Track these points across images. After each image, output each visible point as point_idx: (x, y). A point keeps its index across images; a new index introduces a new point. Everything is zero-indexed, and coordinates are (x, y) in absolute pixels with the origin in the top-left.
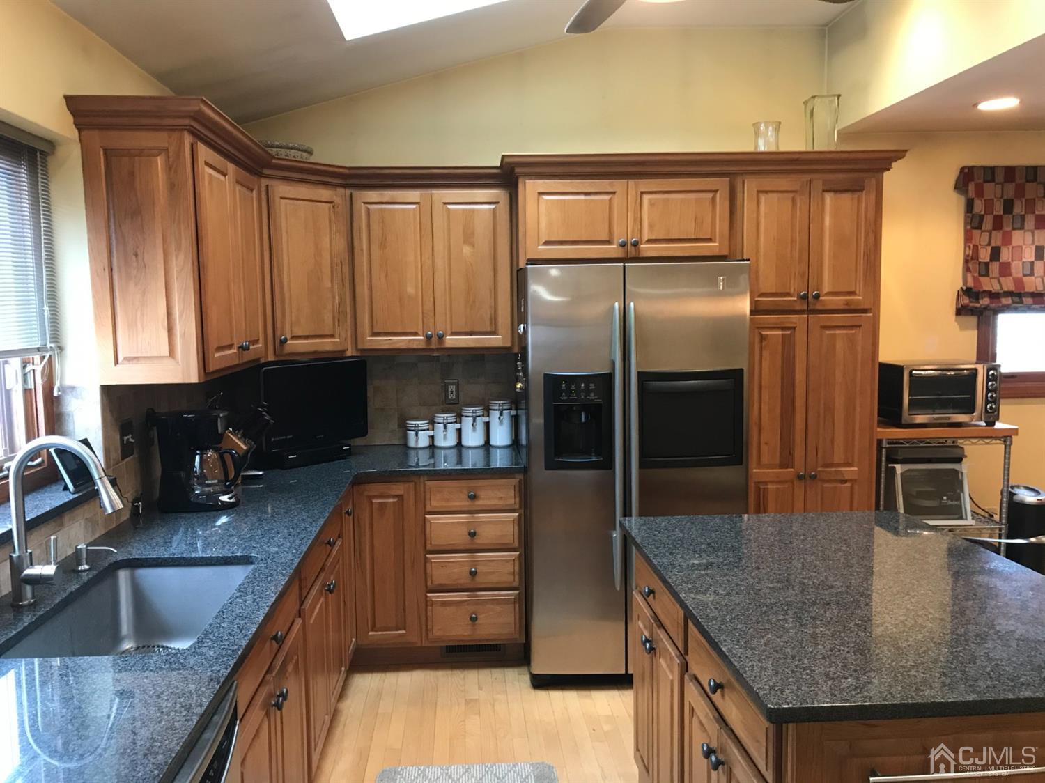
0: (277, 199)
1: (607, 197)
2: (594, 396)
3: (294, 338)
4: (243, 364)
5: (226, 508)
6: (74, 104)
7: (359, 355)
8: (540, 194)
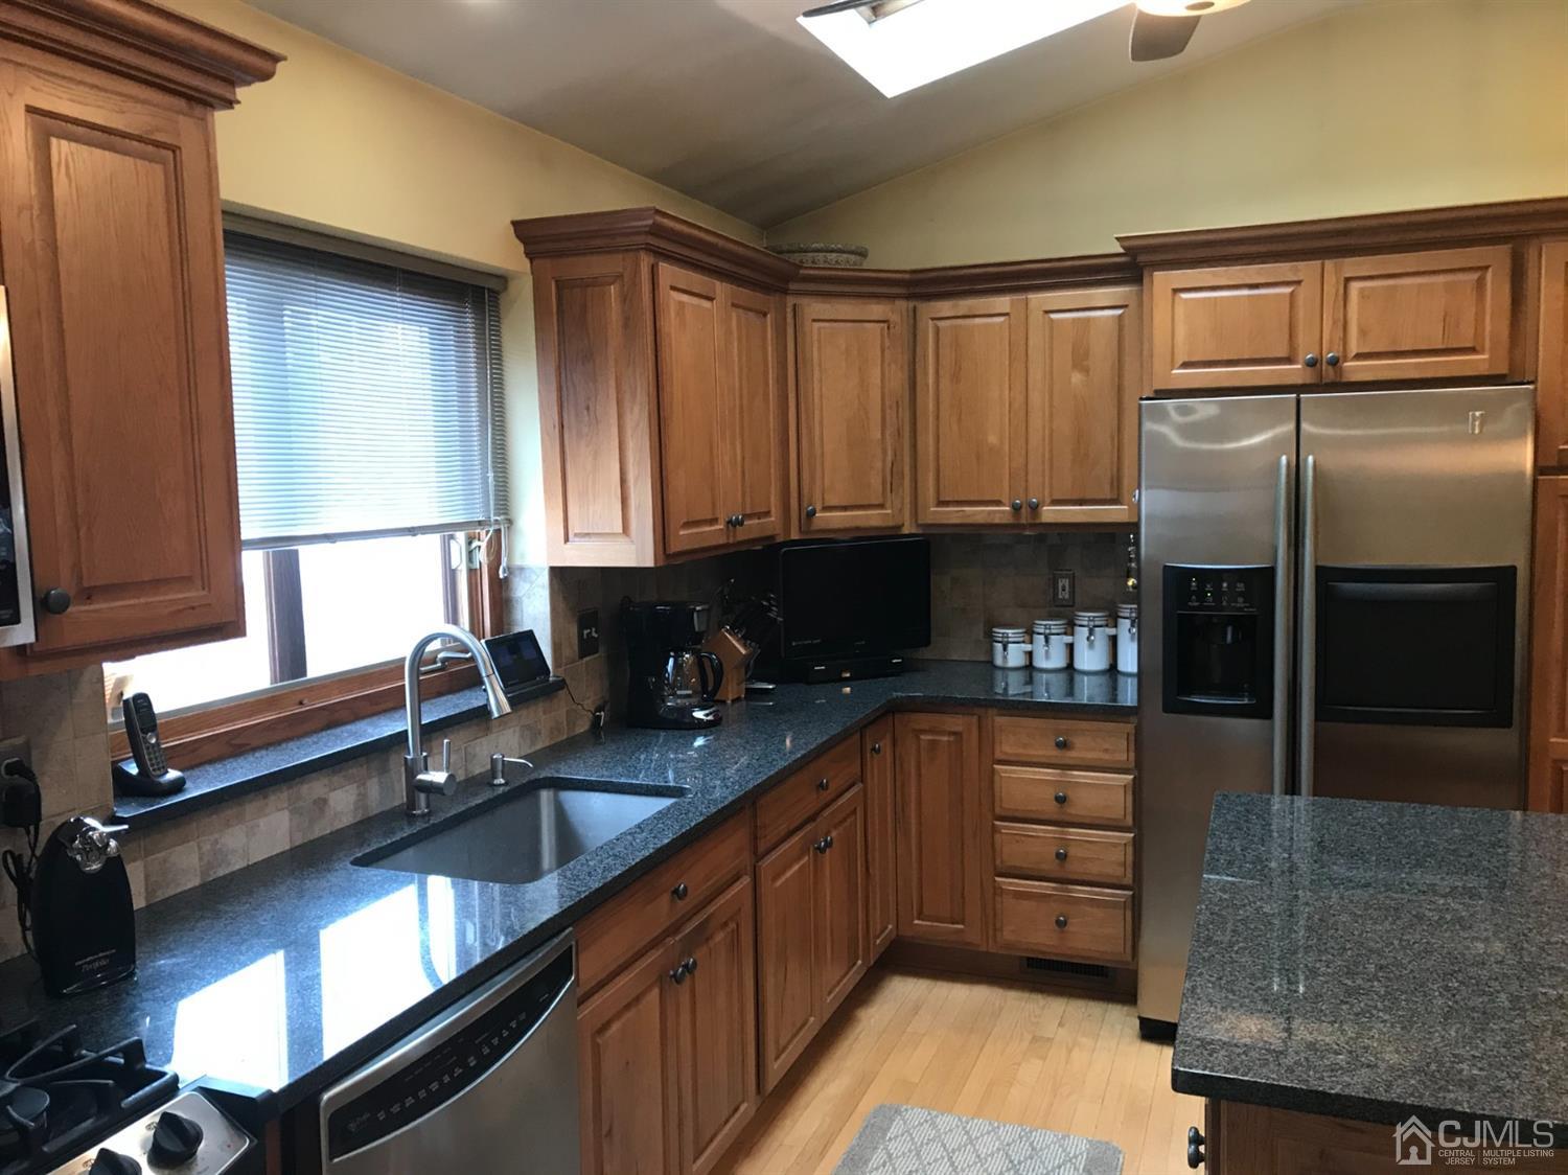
0: (808, 323)
1: (1287, 290)
2: (1244, 602)
3: (826, 509)
4: (733, 545)
5: (701, 727)
6: (525, 231)
7: (920, 532)
8: (1176, 291)
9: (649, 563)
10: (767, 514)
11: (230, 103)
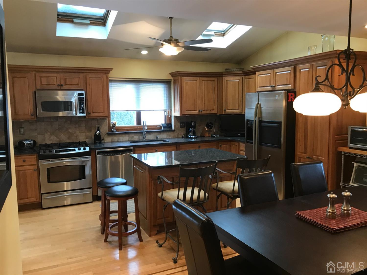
0: (226, 81)
1: (269, 75)
3: (228, 109)
8: (258, 75)
9: (179, 116)
10: (214, 110)
11: (109, 73)
